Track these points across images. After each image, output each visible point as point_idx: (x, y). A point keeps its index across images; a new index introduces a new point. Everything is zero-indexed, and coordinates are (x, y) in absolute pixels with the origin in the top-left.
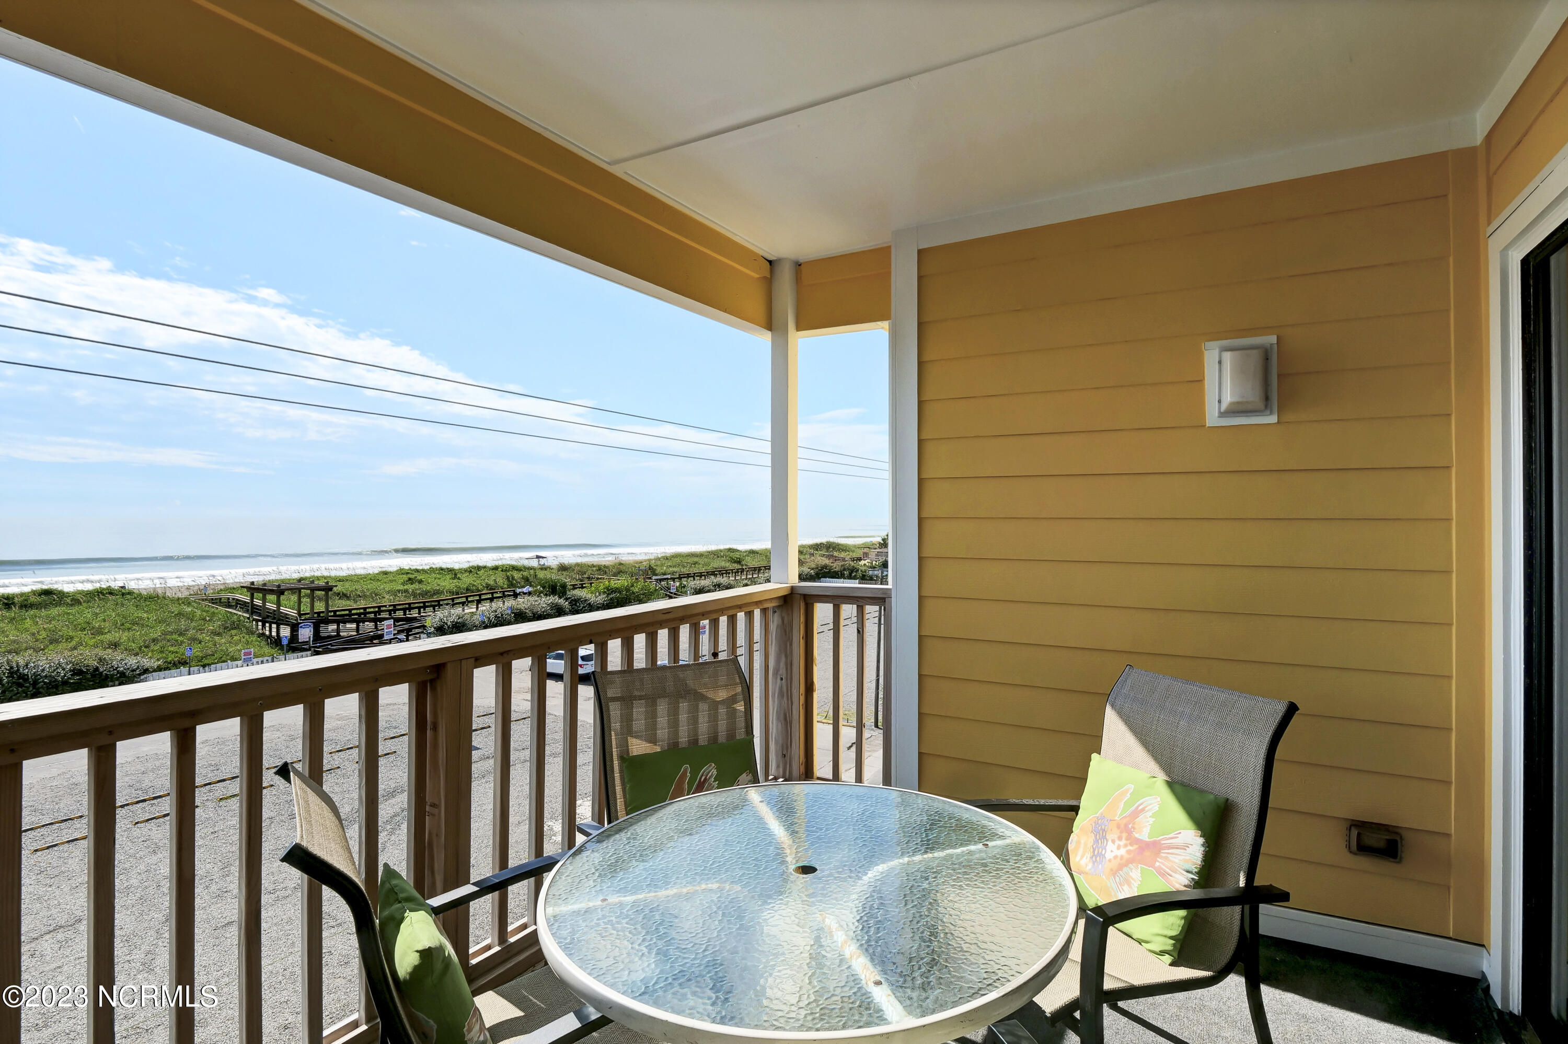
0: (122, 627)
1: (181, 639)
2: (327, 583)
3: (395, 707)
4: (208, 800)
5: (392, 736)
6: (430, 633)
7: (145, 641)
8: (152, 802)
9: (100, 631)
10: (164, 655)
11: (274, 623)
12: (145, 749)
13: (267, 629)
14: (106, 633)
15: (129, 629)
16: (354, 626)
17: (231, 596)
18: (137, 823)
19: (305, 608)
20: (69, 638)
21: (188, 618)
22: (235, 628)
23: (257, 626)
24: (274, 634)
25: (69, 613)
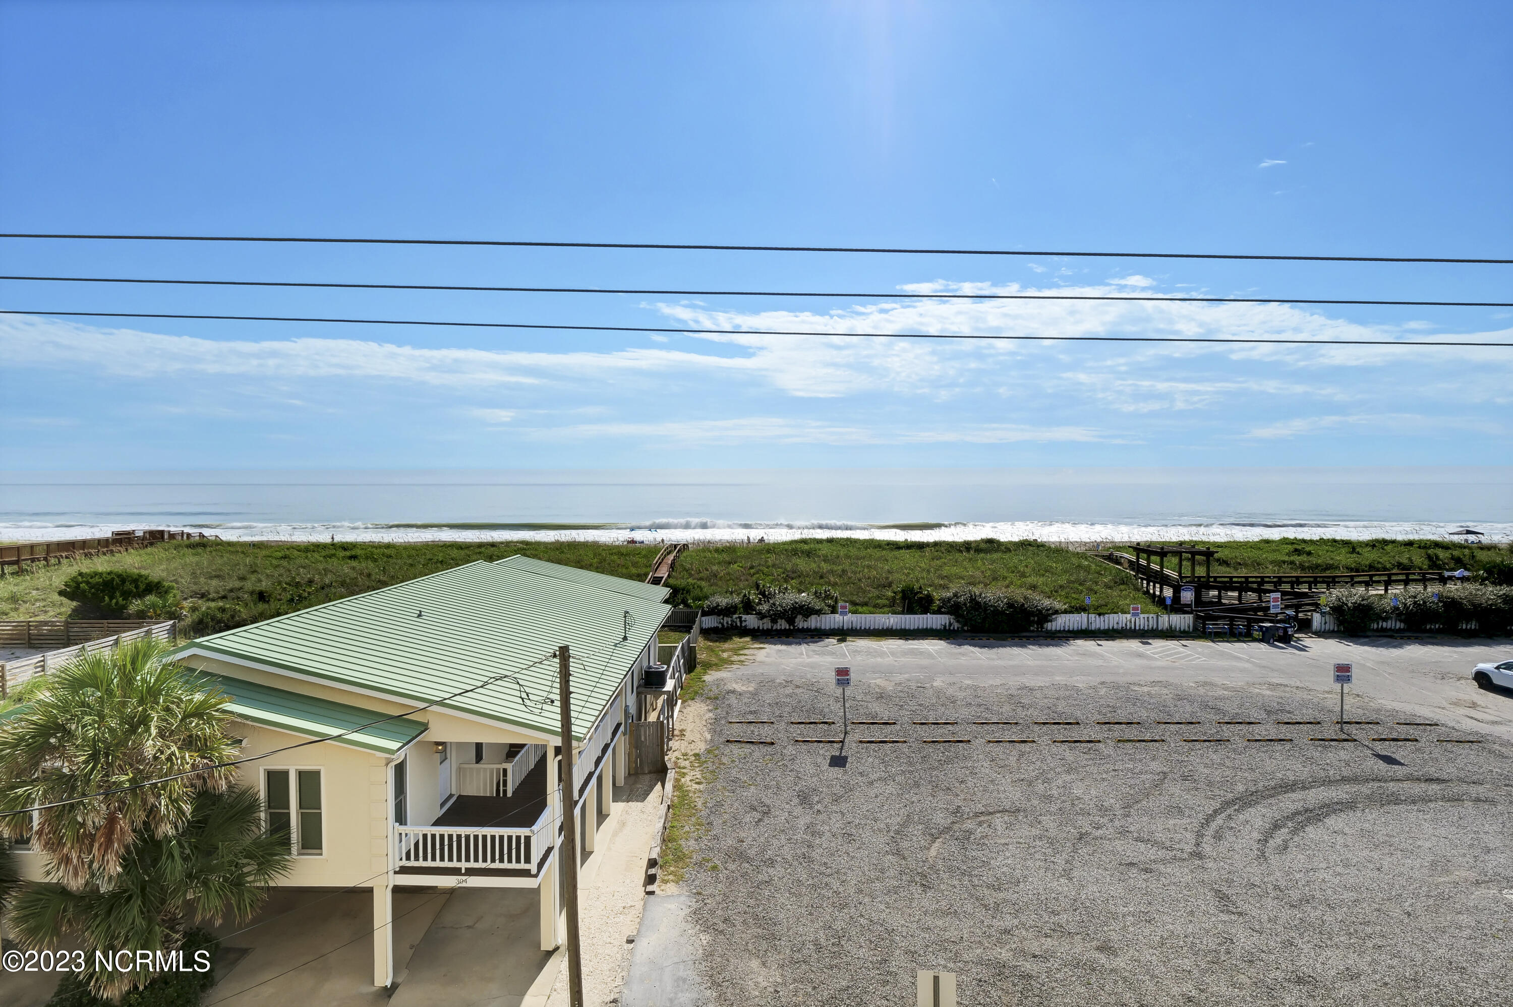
0: (1036, 572)
1: (1080, 588)
2: (1208, 548)
3: (1287, 689)
4: (1108, 738)
5: (1286, 720)
6: (1324, 613)
7: (1054, 586)
8: (1065, 726)
9: (1023, 575)
10: (1068, 600)
11: (1158, 583)
12: (1058, 678)
13: (1151, 587)
14: (1028, 577)
15: (1043, 575)
16: (1236, 594)
17: (1119, 553)
18: (1055, 741)
19: (1187, 572)
20: (1005, 578)
21: (1085, 571)
22: (1123, 583)
23: (1142, 584)
24: (1158, 593)
25: (1003, 558)
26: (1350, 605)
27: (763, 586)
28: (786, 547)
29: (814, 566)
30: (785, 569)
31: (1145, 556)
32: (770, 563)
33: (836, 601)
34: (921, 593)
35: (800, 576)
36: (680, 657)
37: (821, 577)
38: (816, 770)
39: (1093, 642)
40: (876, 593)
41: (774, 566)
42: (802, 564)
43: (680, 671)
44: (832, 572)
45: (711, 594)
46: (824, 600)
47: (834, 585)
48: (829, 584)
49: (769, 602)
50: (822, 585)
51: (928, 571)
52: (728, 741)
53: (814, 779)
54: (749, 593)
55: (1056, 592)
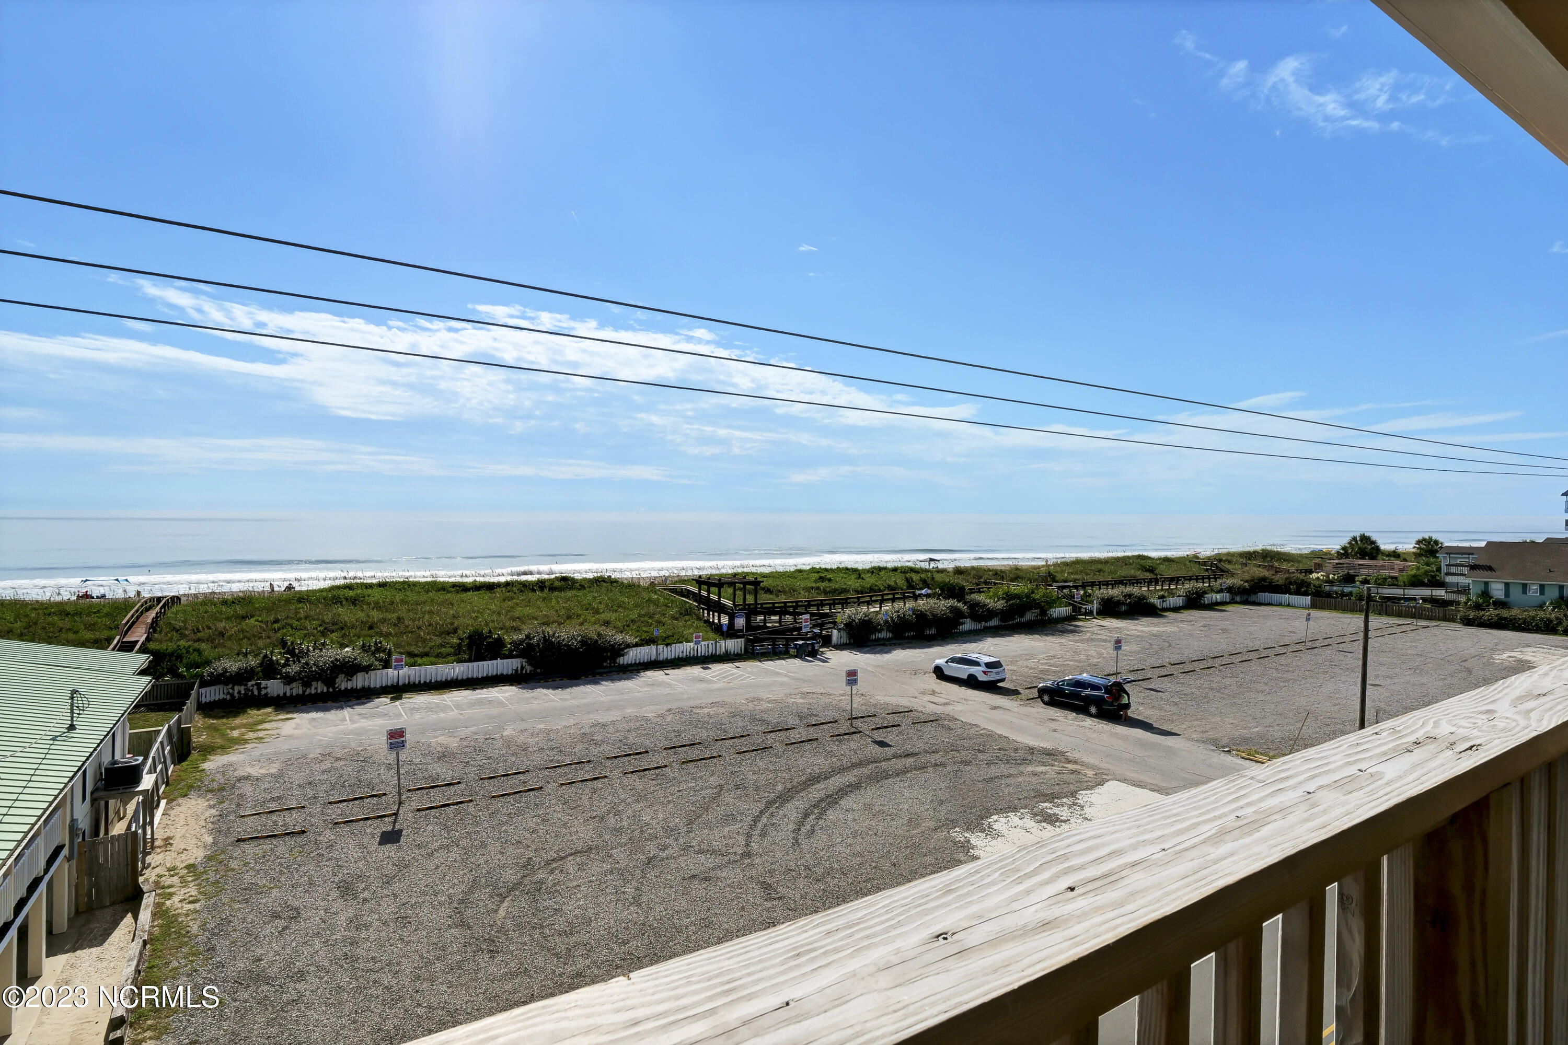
0: (611, 609)
1: (650, 621)
2: (756, 578)
3: (814, 696)
4: (673, 761)
5: (814, 723)
7: (627, 621)
8: (635, 757)
9: (597, 612)
10: (639, 634)
11: (716, 612)
12: (629, 711)
13: (711, 616)
14: (601, 613)
15: (616, 611)
16: (777, 618)
17: (684, 587)
18: (625, 773)
19: (739, 601)
20: (579, 616)
21: (655, 604)
22: (687, 614)
23: (703, 613)
24: (716, 621)
25: (578, 596)
26: (857, 621)
27: (292, 643)
28: (325, 594)
29: (361, 615)
30: (323, 621)
31: (706, 587)
32: (302, 614)
33: (390, 654)
34: (491, 637)
35: (342, 628)
36: (165, 743)
37: (371, 628)
38: (363, 852)
39: (661, 672)
40: (439, 641)
41: (306, 618)
42: (345, 614)
43: (165, 762)
44: (384, 621)
45: (215, 659)
46: (373, 654)
47: (387, 635)
48: (381, 634)
49: (299, 662)
50: (371, 637)
51: (499, 614)
52: (239, 840)
53: (360, 864)
54: (272, 653)
55: (628, 626)
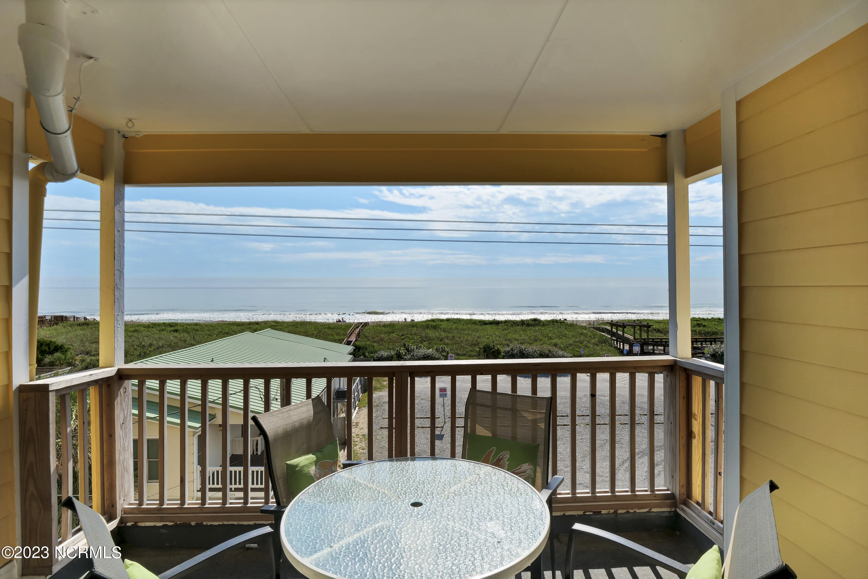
0: (559, 337)
1: (581, 345)
2: (648, 323)
4: (582, 423)
6: (707, 357)
7: (567, 344)
9: (551, 338)
10: (573, 352)
11: (622, 342)
12: (562, 393)
13: (619, 345)
14: (553, 339)
15: (562, 338)
16: (662, 348)
17: (604, 326)
19: (638, 336)
20: (541, 340)
21: (584, 336)
22: (604, 343)
23: (614, 342)
24: (621, 348)
25: (541, 329)
26: (719, 353)
27: (408, 345)
28: (423, 324)
29: (437, 334)
30: (422, 336)
31: (621, 329)
32: (413, 332)
33: (448, 353)
34: (494, 348)
35: (429, 340)
36: (359, 384)
37: (441, 340)
38: (427, 441)
39: (585, 374)
40: (470, 348)
41: (415, 334)
42: (431, 333)
43: (358, 392)
44: (447, 337)
45: (379, 350)
46: (441, 353)
47: (447, 344)
48: (445, 344)
49: (410, 354)
50: (441, 345)
51: (500, 337)
52: (381, 428)
53: (425, 446)
54: (400, 349)
55: (567, 347)
